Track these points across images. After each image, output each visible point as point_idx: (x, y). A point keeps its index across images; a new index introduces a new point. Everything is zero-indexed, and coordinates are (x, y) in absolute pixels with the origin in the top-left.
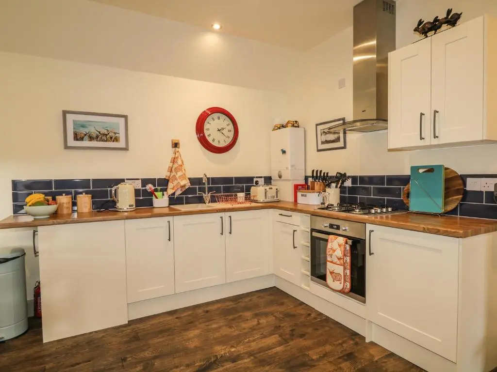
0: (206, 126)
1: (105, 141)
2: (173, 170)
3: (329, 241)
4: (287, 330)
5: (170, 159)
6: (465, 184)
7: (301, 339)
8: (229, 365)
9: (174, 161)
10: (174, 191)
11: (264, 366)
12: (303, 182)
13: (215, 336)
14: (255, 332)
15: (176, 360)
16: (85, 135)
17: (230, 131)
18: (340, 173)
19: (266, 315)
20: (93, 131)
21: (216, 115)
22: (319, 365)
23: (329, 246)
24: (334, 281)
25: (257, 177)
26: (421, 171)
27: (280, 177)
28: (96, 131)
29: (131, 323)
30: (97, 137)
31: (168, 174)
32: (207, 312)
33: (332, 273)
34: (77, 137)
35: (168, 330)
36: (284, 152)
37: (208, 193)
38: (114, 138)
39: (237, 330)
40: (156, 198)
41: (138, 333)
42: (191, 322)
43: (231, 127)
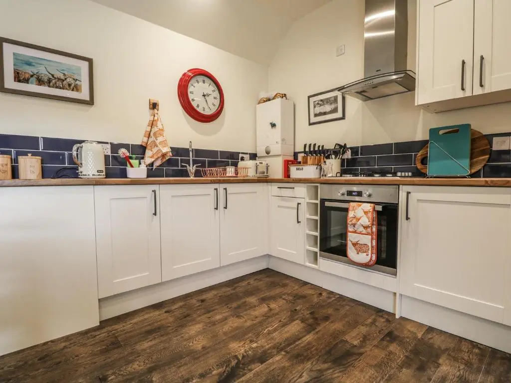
0: (190, 89)
1: (61, 88)
2: (152, 134)
3: (351, 208)
4: (307, 314)
5: (147, 122)
6: (491, 144)
7: (327, 323)
8: (258, 368)
9: (152, 124)
10: (153, 160)
11: (302, 362)
12: (292, 158)
13: (224, 330)
14: (270, 320)
15: (182, 369)
16: (32, 76)
17: (215, 98)
18: (339, 145)
19: (274, 298)
20: (42, 71)
21: (200, 78)
22: (366, 351)
23: (351, 214)
24: (358, 254)
25: (243, 153)
26: (441, 132)
27: (268, 153)
28: (48, 73)
29: (104, 324)
30: (49, 81)
31: (145, 139)
32: (203, 301)
33: (355, 245)
34: (18, 77)
35: (159, 328)
36: (273, 125)
37: (193, 165)
38: (73, 85)
39: (248, 319)
40: (132, 166)
41: (116, 337)
42: (188, 315)
43: (217, 94)
